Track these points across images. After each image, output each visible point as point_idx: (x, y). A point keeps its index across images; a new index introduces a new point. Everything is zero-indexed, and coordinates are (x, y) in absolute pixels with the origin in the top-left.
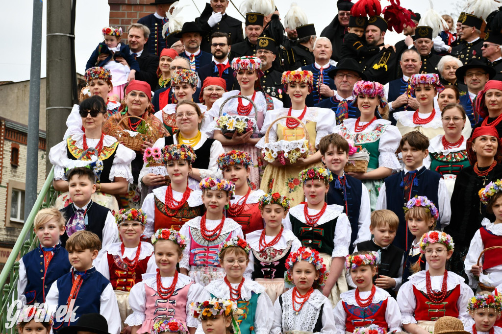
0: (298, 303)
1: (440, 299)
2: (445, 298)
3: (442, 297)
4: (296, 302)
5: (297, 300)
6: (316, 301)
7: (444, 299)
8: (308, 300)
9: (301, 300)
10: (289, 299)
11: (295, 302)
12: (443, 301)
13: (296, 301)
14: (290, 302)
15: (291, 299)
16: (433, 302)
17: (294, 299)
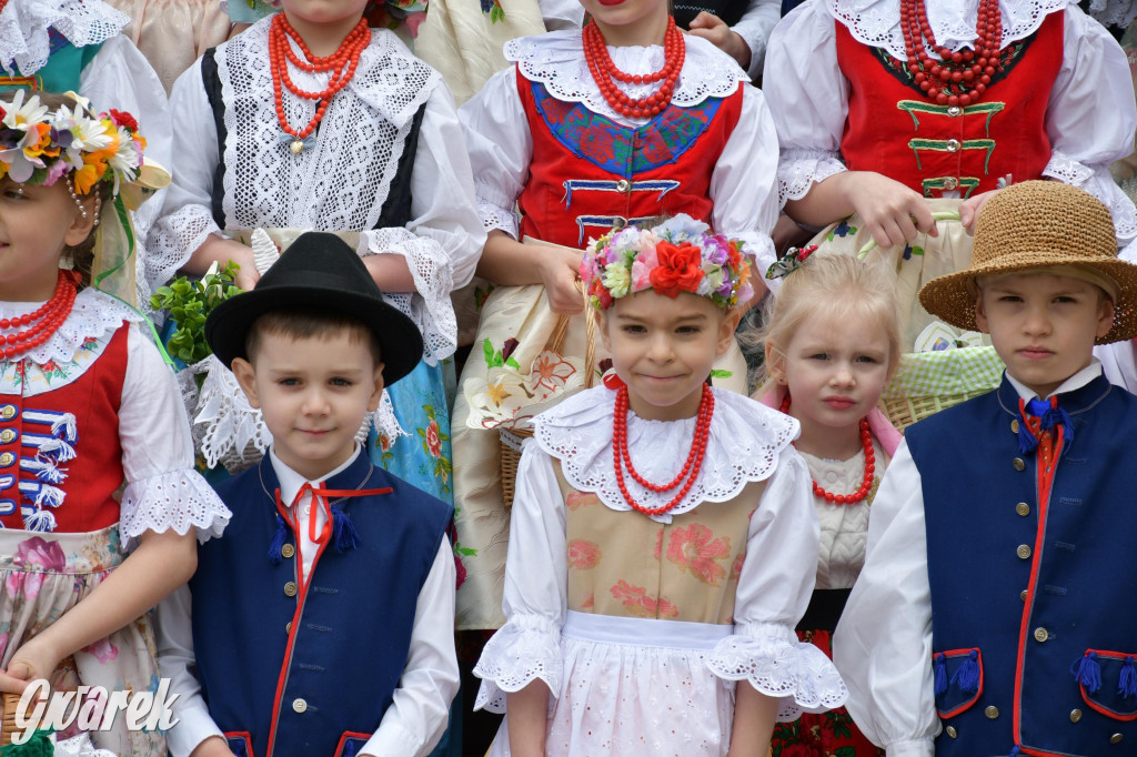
0: (301, 95)
1: (969, 84)
2: (996, 78)
3: (977, 76)
4: (294, 91)
5: (298, 78)
6: (391, 91)
7: (987, 85)
8: (351, 84)
9: (317, 83)
10: (256, 74)
11: (285, 91)
12: (982, 98)
13: (289, 86)
14: (261, 89)
15: (267, 71)
16: (933, 100)
17: (280, 77)
